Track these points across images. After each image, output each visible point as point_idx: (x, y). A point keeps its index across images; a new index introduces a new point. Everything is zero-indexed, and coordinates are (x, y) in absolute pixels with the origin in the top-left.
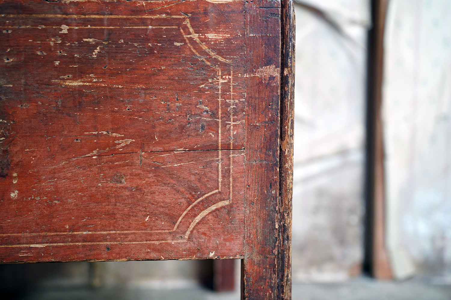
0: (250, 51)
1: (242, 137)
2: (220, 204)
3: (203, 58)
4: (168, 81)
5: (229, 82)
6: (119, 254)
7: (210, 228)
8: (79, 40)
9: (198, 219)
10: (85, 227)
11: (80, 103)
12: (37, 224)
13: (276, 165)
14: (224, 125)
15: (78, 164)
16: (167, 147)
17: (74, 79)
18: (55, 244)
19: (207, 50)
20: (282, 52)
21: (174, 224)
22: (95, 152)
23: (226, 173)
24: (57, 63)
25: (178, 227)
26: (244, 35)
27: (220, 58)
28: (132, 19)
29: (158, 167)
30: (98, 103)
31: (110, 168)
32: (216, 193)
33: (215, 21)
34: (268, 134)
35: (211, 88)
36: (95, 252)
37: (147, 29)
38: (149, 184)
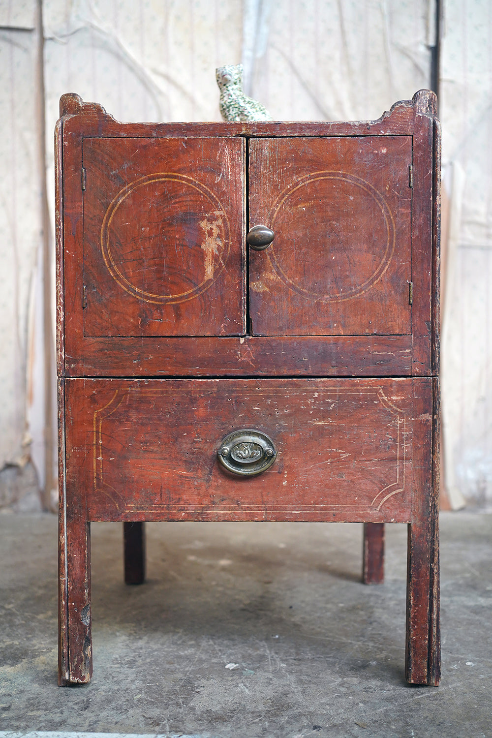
0: (415, 406)
1: (410, 453)
2: (398, 491)
3: (389, 410)
4: (370, 422)
5: (404, 422)
6: (340, 518)
7: (392, 505)
8: (323, 400)
9: (385, 499)
10: (322, 502)
11: (322, 433)
12: (296, 500)
13: (430, 469)
14: (401, 446)
15: (320, 467)
16: (369, 458)
17: (320, 421)
18: (305, 512)
19: (392, 405)
20: (433, 406)
21: (372, 502)
22: (329, 460)
23: (401, 473)
24: (311, 412)
25: (373, 504)
26: (412, 397)
27: (399, 410)
28: (352, 389)
29: (364, 469)
30: (332, 434)
31: (337, 469)
32: (395, 485)
33: (396, 390)
34: (425, 451)
35: (393, 426)
36: (327, 517)
37: (359, 394)
38: (358, 479)
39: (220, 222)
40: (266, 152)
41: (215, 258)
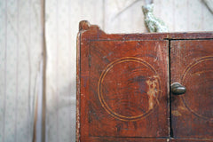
39: (156, 81)
40: (179, 47)
41: (154, 99)
